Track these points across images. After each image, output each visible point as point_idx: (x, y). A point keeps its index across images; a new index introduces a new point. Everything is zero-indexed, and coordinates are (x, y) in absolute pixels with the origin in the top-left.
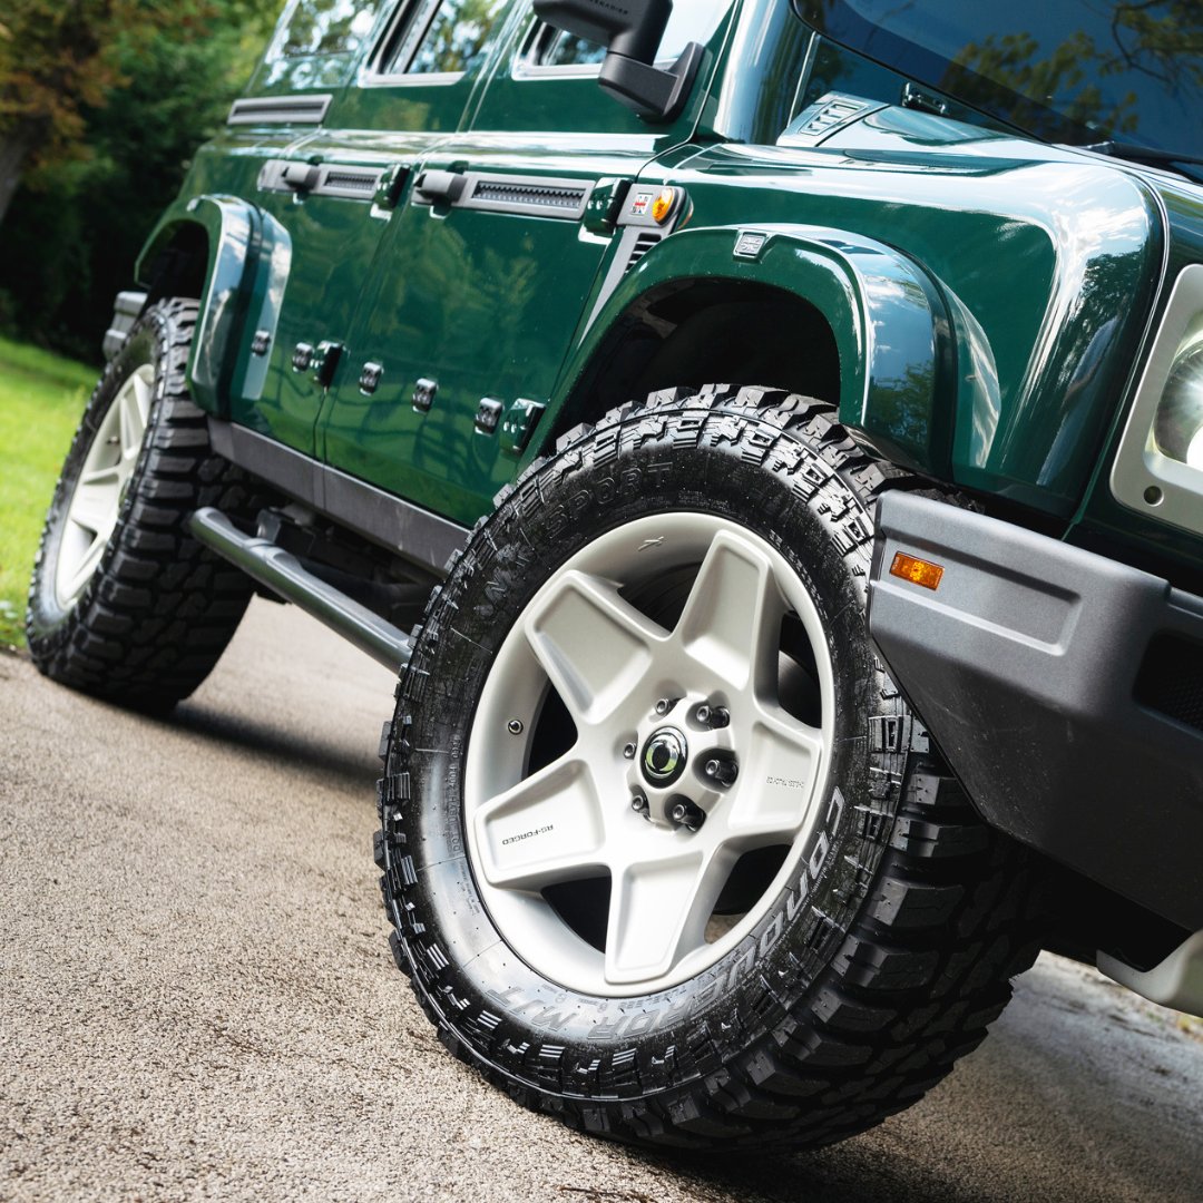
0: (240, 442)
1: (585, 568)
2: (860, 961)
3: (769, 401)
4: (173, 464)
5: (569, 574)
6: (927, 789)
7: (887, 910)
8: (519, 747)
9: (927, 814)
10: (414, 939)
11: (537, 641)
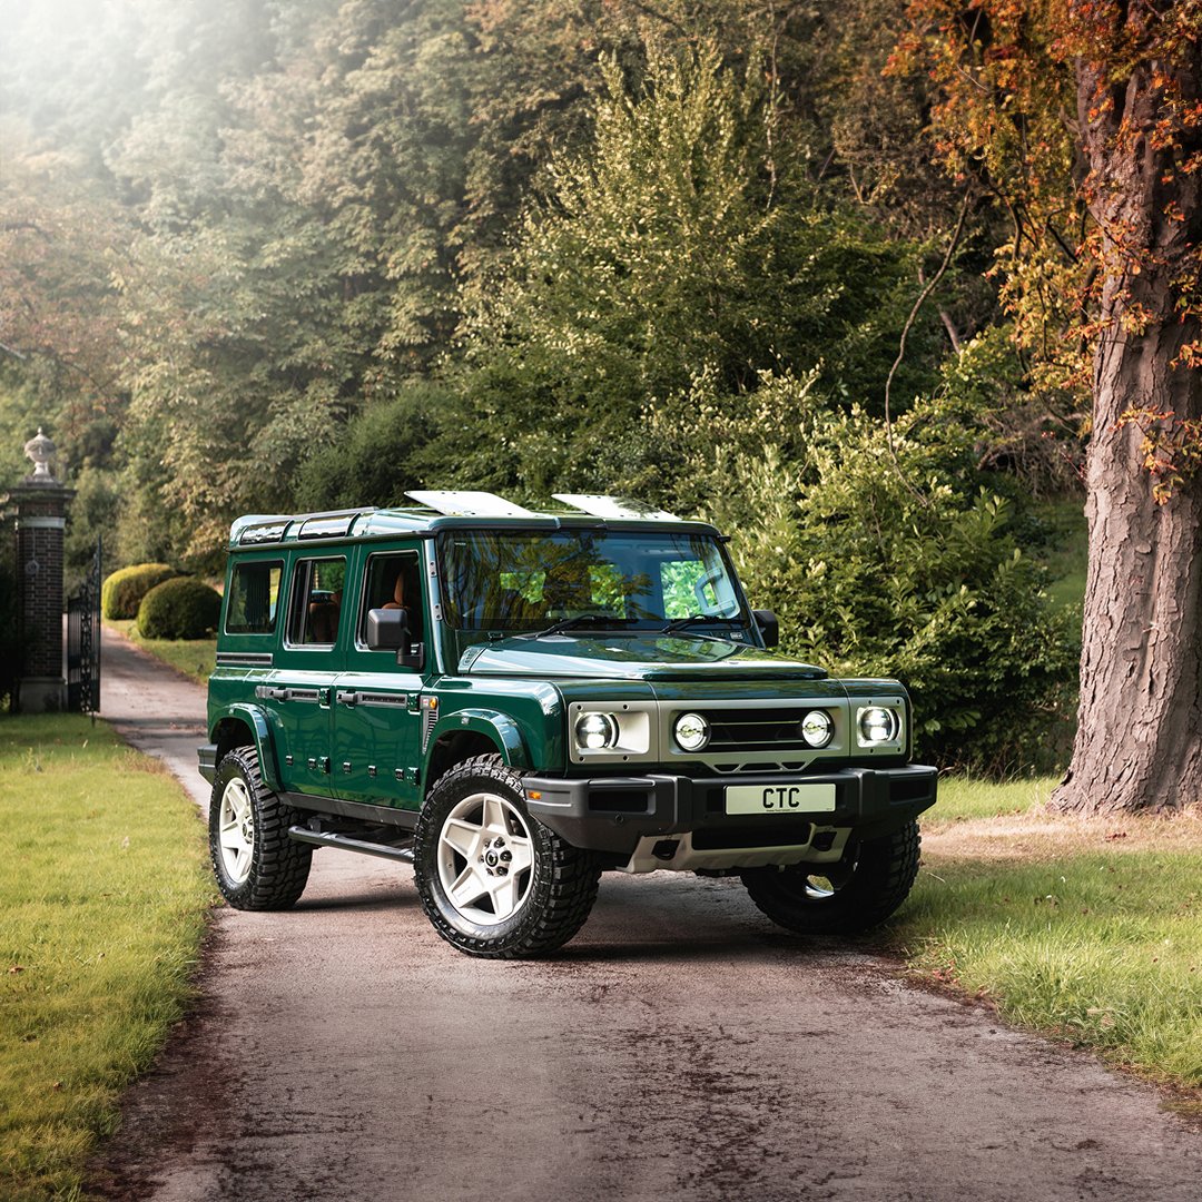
0: (292, 798)
1: (453, 817)
2: (556, 890)
3: (486, 759)
4: (268, 814)
5: (449, 820)
6: (557, 844)
7: (558, 876)
8: (452, 870)
9: (559, 849)
10: (444, 930)
11: (447, 841)
